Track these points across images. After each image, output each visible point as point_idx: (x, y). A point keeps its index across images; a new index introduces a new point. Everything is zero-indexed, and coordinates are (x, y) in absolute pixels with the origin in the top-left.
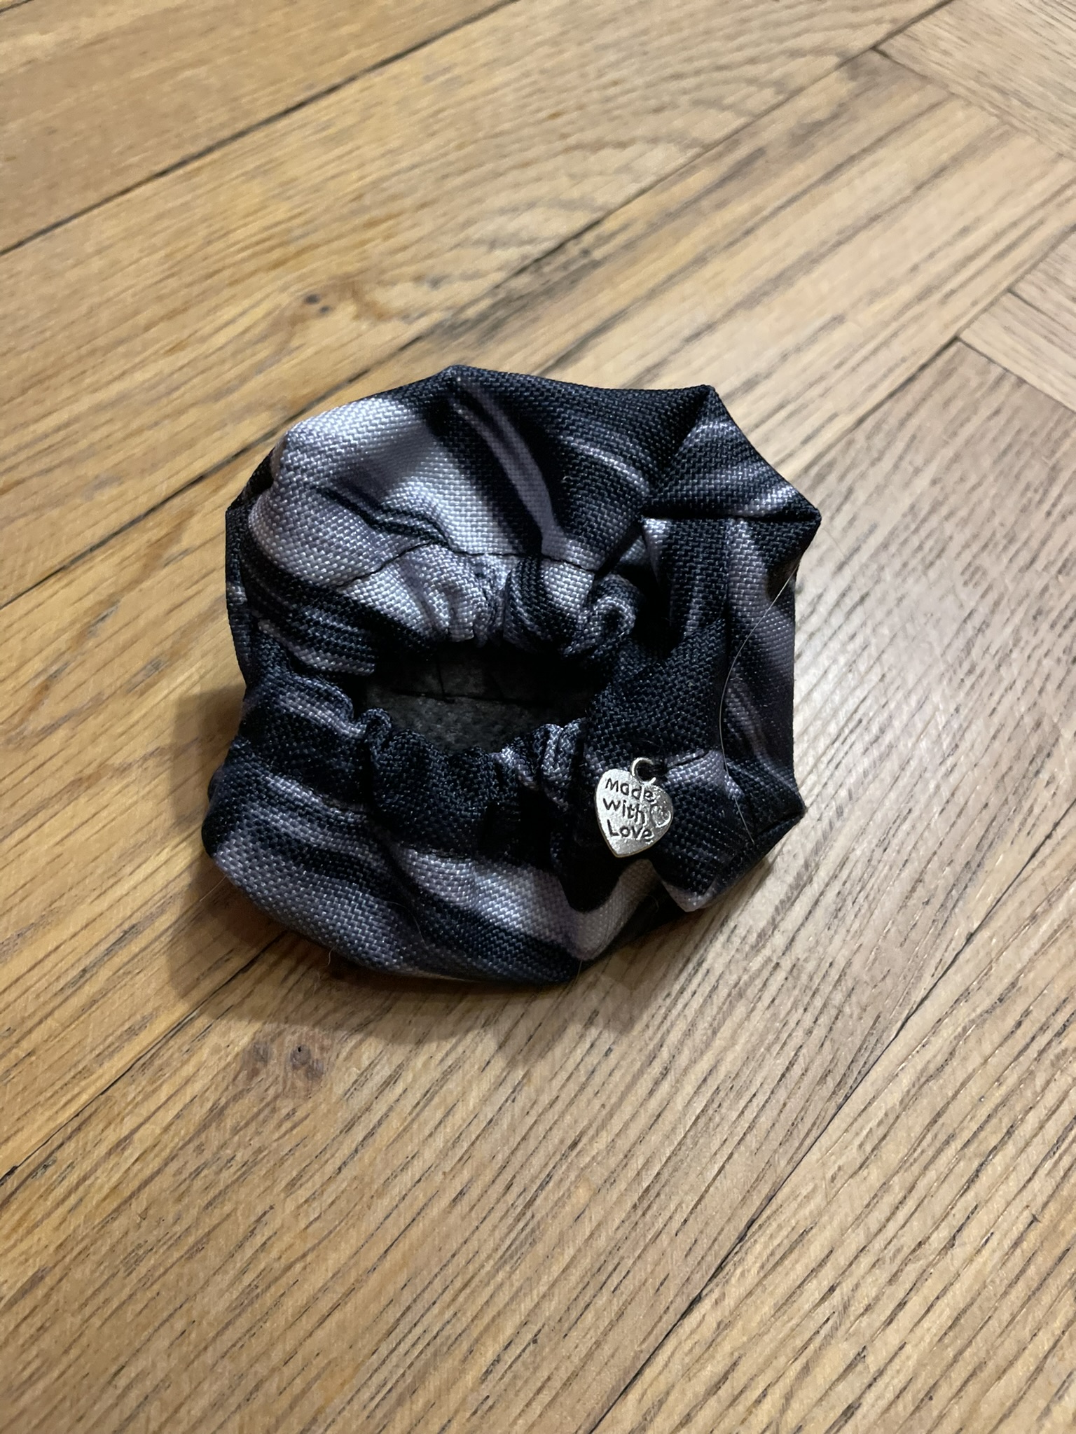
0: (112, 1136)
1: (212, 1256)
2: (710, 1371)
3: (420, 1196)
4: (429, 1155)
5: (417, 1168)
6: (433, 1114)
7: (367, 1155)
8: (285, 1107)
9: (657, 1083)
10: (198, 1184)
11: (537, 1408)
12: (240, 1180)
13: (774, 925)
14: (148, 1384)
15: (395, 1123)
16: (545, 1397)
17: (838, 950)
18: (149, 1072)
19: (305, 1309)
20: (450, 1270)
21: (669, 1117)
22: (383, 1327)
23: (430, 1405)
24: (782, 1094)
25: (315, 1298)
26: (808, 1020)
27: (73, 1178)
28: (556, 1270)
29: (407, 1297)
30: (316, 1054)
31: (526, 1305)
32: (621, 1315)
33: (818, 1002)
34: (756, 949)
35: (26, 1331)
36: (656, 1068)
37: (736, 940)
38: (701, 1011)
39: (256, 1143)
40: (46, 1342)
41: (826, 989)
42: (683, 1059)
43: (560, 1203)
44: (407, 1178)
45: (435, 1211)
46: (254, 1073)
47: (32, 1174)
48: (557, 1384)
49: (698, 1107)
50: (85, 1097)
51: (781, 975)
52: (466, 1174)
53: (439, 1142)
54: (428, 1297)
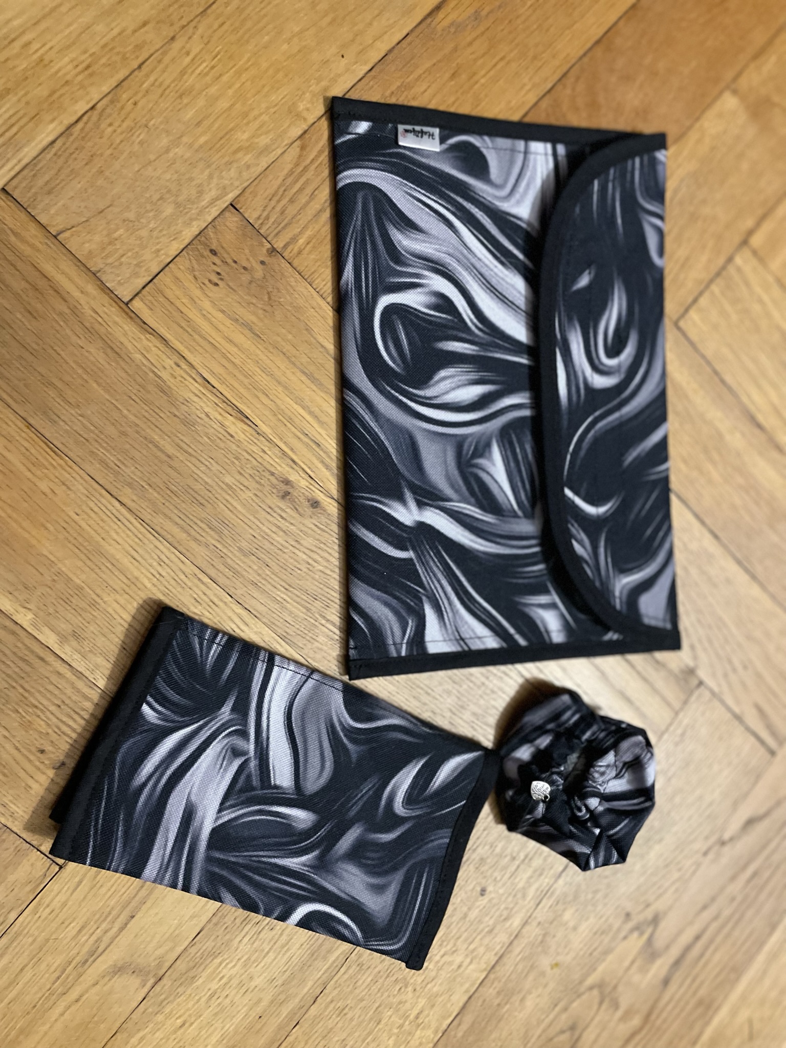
0: (266, 449)
1: (238, 477)
2: (216, 600)
3: (254, 527)
4: (264, 528)
5: (261, 525)
6: (274, 529)
7: (264, 513)
8: (274, 491)
9: (284, 587)
10: (256, 472)
11: (207, 558)
12: (257, 482)
13: (328, 620)
14: (210, 466)
15: (271, 519)
16: (210, 560)
17: (321, 639)
18: (282, 456)
19: (227, 501)
20: (237, 536)
21: (274, 590)
22: (224, 520)
23: (207, 532)
24: (281, 620)
25: (230, 503)
26: (302, 629)
27: (255, 441)
28: (238, 562)
29: (231, 525)
30: (288, 497)
31: (230, 554)
32: (228, 578)
33: (306, 632)
34: (321, 615)
35: (220, 436)
36: (287, 587)
37: (323, 610)
38: (303, 599)
39: (266, 485)
40: (218, 441)
41: (310, 635)
42: (290, 594)
43: (253, 562)
44: (258, 523)
45: (251, 531)
46: (283, 482)
47: (256, 431)
48: (212, 562)
49: (278, 598)
50: (275, 440)
51: (313, 621)
52: (260, 538)
53: (267, 531)
54: (231, 530)
